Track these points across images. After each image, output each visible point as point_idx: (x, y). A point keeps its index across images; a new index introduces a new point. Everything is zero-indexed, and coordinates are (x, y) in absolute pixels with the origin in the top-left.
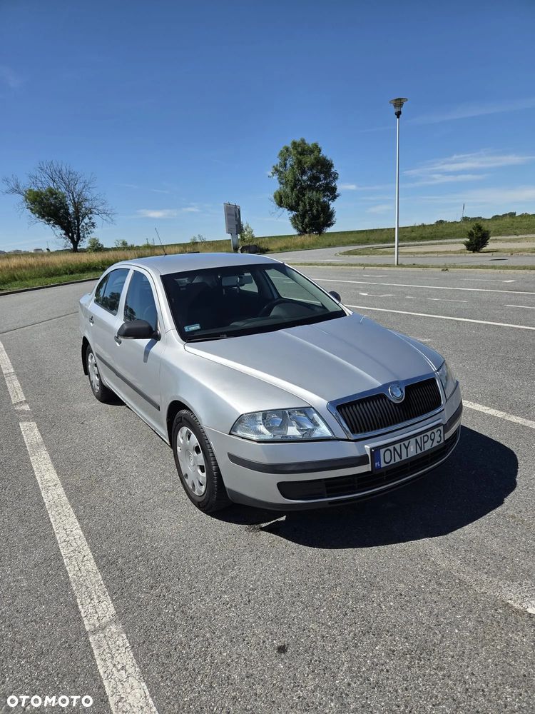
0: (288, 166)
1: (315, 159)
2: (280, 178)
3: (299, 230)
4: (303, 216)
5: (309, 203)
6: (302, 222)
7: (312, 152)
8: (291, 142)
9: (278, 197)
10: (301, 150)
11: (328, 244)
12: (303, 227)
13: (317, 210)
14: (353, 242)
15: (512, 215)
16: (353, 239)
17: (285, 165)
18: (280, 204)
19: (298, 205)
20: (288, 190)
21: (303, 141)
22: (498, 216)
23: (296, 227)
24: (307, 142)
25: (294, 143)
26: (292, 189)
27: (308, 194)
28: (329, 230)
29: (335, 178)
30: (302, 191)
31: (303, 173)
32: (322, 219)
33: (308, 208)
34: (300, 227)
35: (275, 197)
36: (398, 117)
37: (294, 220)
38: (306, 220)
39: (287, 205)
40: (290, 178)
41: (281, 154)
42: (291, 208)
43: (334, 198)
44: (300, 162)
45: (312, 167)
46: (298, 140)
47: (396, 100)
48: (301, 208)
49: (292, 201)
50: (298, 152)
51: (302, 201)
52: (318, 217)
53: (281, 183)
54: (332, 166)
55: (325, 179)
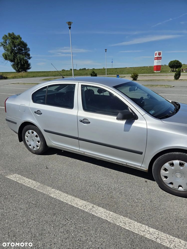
0: (7, 43)
1: (20, 41)
2: (4, 48)
3: (16, 70)
4: (18, 64)
5: (19, 59)
6: (17, 67)
7: (17, 38)
8: (8, 33)
9: (4, 56)
10: (13, 38)
11: (33, 76)
12: (18, 69)
13: (23, 62)
14: (43, 76)
15: (85, 69)
16: (42, 75)
17: (6, 43)
18: (6, 59)
19: (14, 60)
20: (9, 53)
21: (13, 33)
22: (81, 69)
23: (15, 69)
24: (15, 34)
25: (9, 34)
26: (11, 53)
27: (18, 55)
28: (29, 71)
29: (29, 50)
30: (15, 54)
31: (15, 47)
32: (26, 66)
33: (19, 61)
34: (17, 69)
35: (3, 56)
36: (70, 29)
37: (13, 66)
38: (19, 66)
39: (9, 59)
40: (9, 48)
41: (3, 38)
42: (11, 61)
43: (30, 58)
44: (13, 42)
45: (19, 45)
46: (11, 33)
47: (69, 22)
48: (16, 61)
49: (11, 57)
50: (11, 38)
51: (16, 58)
52: (24, 65)
53: (5, 50)
54: (27, 45)
55: (25, 50)
